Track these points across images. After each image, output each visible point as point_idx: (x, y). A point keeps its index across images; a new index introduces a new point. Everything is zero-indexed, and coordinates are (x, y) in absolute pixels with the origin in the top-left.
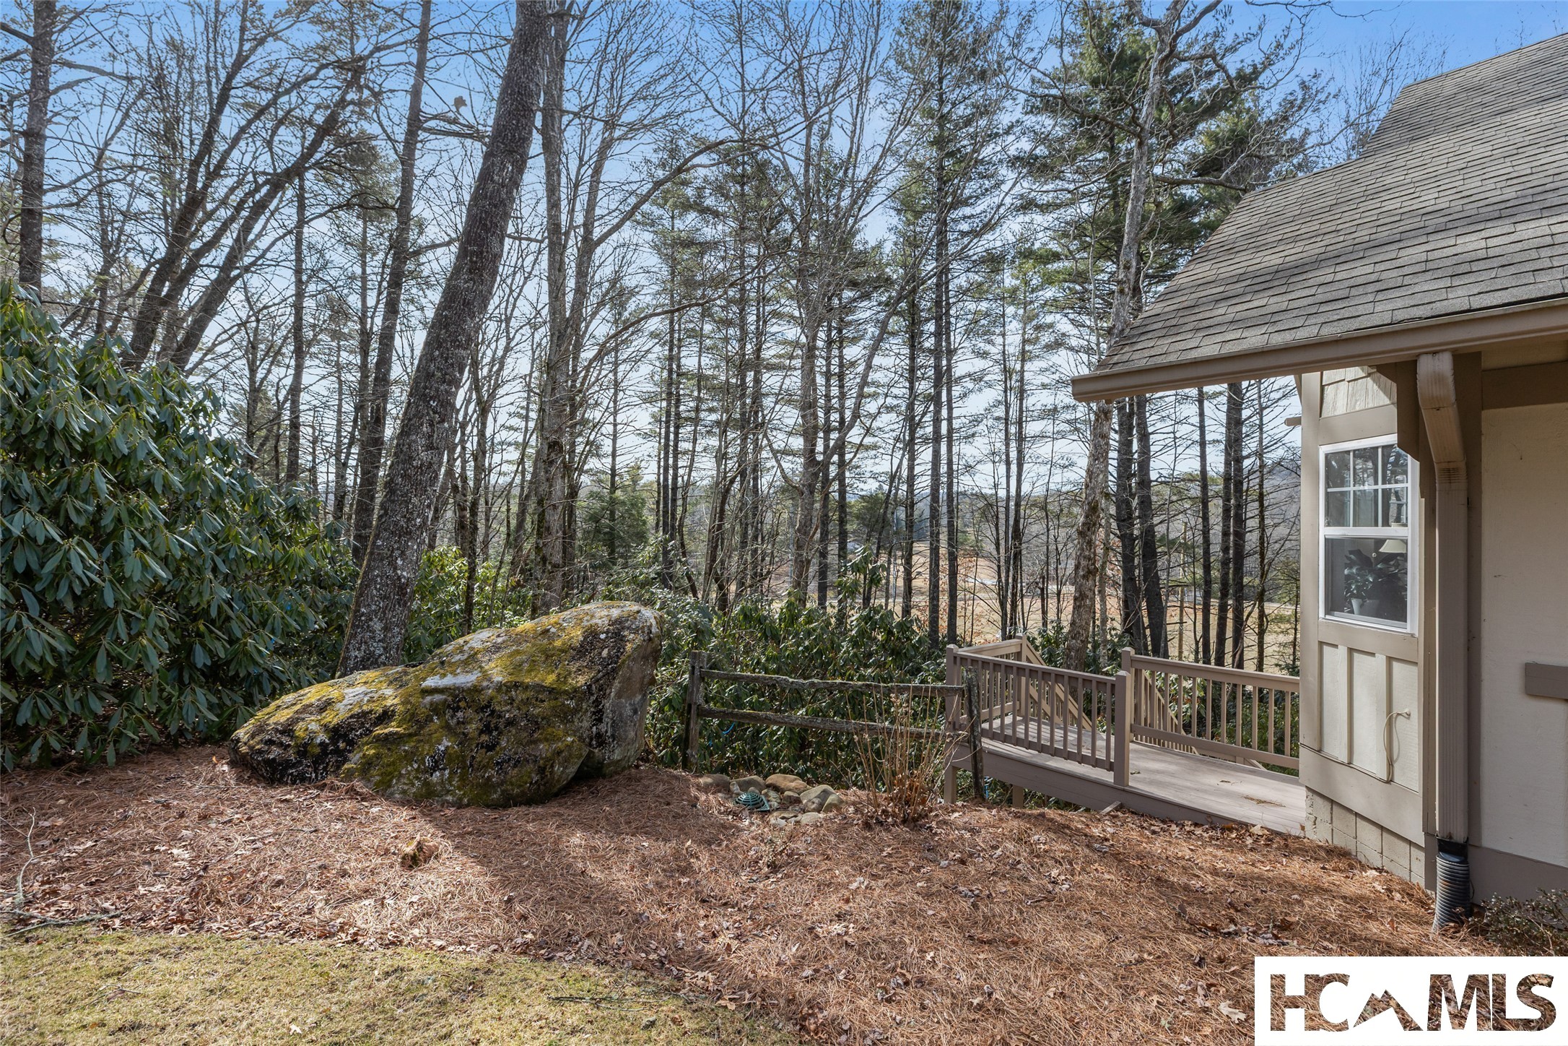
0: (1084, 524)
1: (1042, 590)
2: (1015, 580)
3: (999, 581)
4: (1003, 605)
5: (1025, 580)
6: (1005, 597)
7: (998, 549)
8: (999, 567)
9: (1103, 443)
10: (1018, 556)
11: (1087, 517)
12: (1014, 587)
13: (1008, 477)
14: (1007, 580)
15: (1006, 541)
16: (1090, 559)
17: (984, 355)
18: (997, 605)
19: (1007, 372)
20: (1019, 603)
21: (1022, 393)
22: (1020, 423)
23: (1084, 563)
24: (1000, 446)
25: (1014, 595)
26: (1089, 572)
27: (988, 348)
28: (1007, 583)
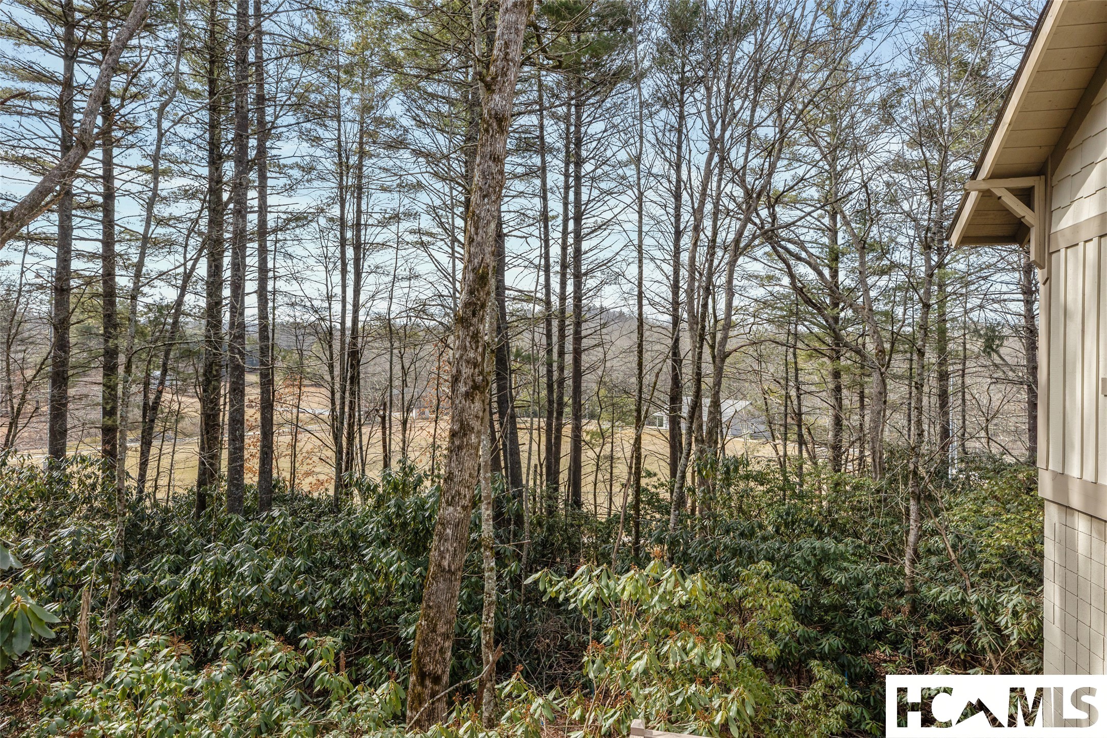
0: (466, 305)
1: (383, 418)
2: (352, 409)
3: (333, 410)
4: (337, 438)
5: (363, 409)
6: (340, 430)
7: (331, 372)
8: (333, 393)
9: (495, 169)
10: (355, 380)
11: (471, 292)
12: (351, 416)
13: (344, 287)
14: (342, 408)
15: (342, 363)
16: (475, 365)
17: (316, 141)
18: (330, 440)
19: (343, 167)
20: (357, 435)
21: (359, 191)
22: (358, 225)
23: (466, 371)
24: (333, 249)
25: (351, 426)
26: (475, 387)
27: (321, 132)
28: (342, 413)
